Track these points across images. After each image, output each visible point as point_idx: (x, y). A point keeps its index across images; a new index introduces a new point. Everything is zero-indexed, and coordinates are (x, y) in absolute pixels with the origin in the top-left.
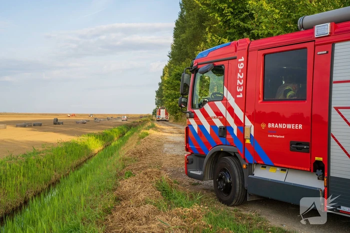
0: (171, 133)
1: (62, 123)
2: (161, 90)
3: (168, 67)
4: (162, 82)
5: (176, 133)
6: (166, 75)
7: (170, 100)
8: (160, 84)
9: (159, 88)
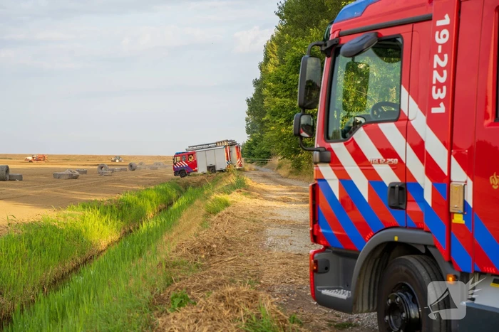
0: (285, 200)
1: (20, 178)
2: (259, 97)
3: (278, 41)
4: (262, 79)
5: (296, 202)
6: (272, 60)
7: (282, 121)
8: (256, 83)
9: (254, 92)
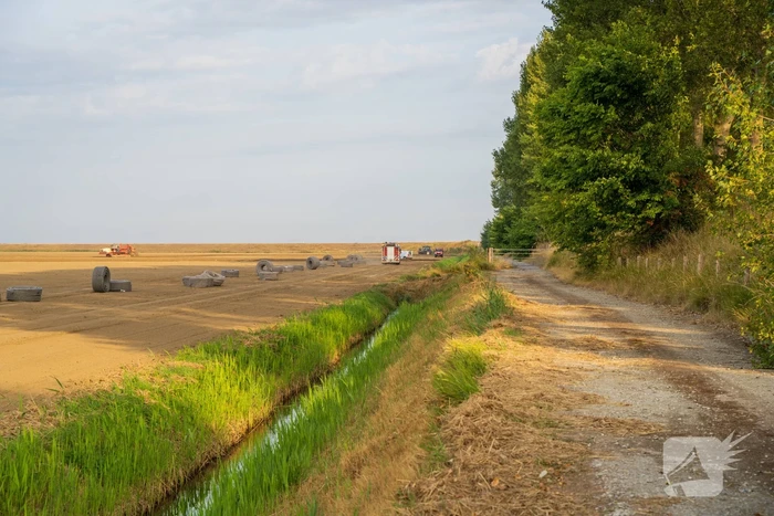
1: (128, 287)
2: (514, 146)
3: (549, 60)
4: (519, 117)
6: (534, 88)
7: (562, 184)
8: (509, 125)
9: (505, 139)
